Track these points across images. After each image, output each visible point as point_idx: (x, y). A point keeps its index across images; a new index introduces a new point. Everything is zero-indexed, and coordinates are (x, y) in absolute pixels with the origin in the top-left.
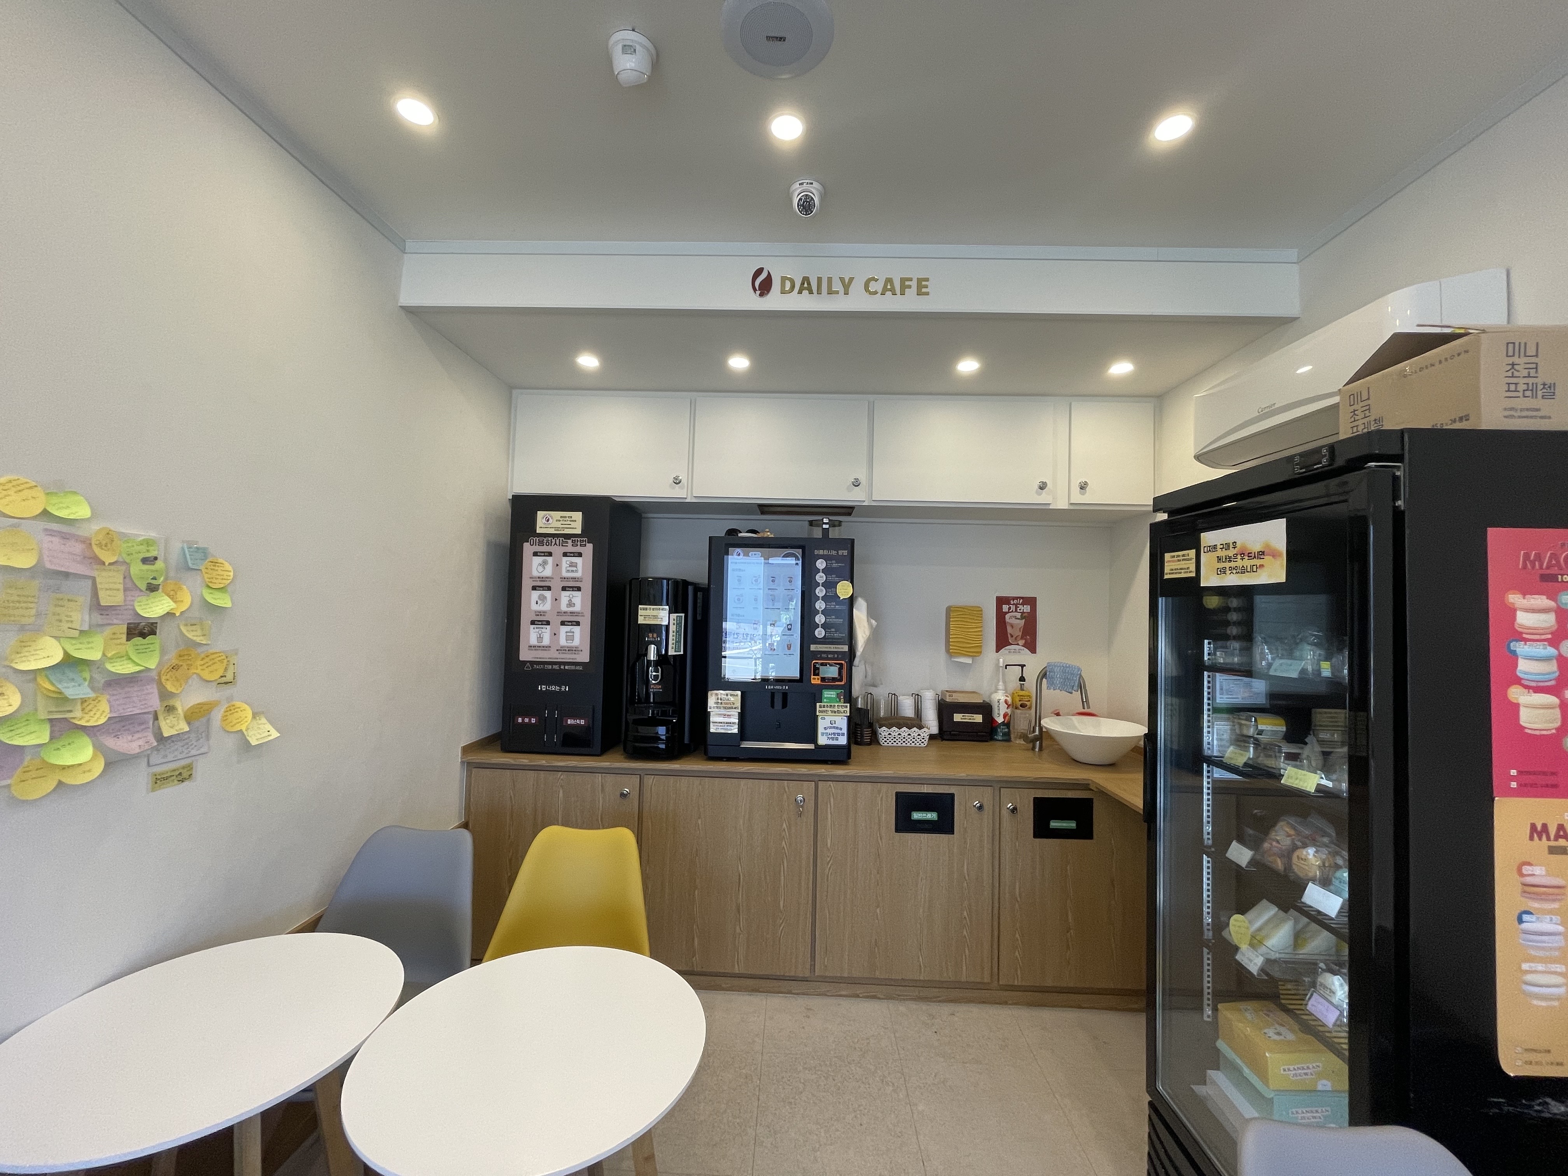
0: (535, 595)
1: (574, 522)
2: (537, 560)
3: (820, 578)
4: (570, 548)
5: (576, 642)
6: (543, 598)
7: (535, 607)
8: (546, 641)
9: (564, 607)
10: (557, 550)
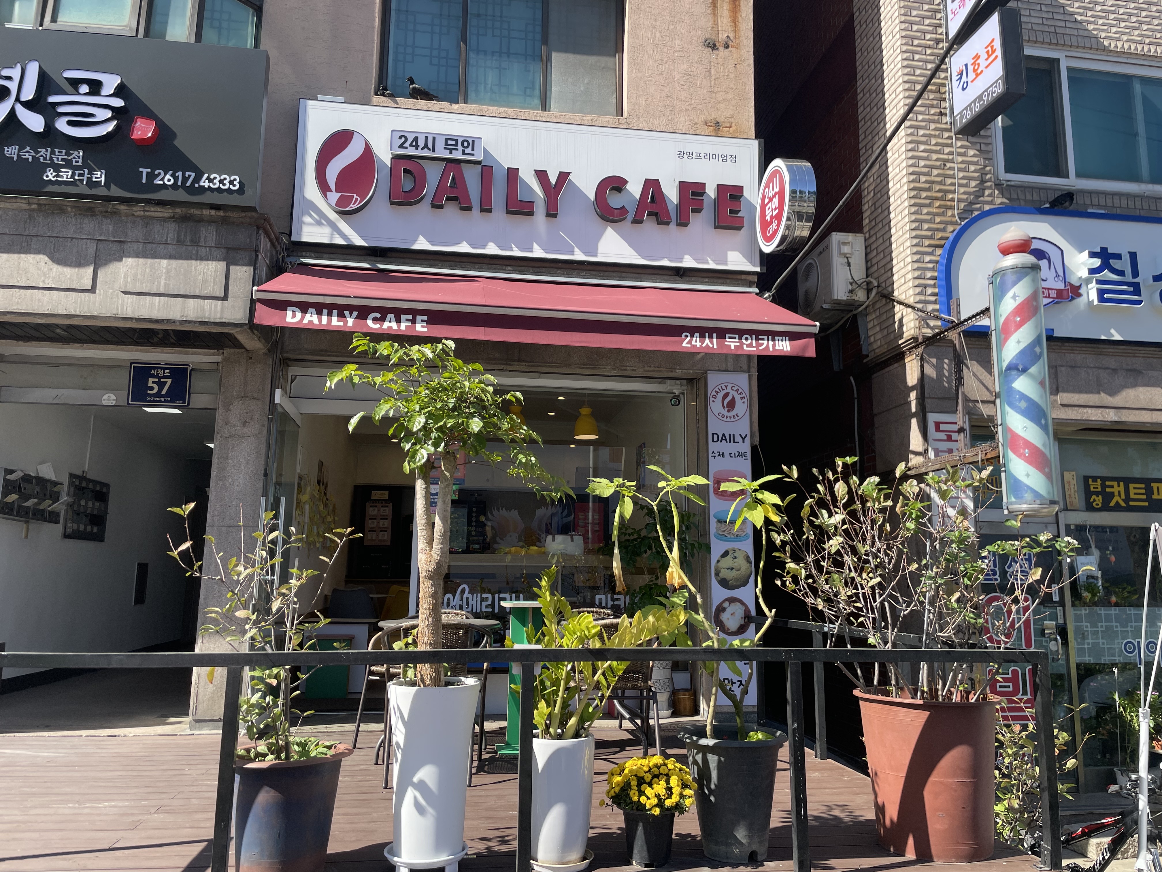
0: (370, 521)
1: (386, 495)
2: (371, 509)
3: (474, 514)
4: (384, 504)
5: (386, 538)
6: (373, 522)
7: (370, 526)
8: (374, 538)
9: (381, 525)
10: (379, 505)
